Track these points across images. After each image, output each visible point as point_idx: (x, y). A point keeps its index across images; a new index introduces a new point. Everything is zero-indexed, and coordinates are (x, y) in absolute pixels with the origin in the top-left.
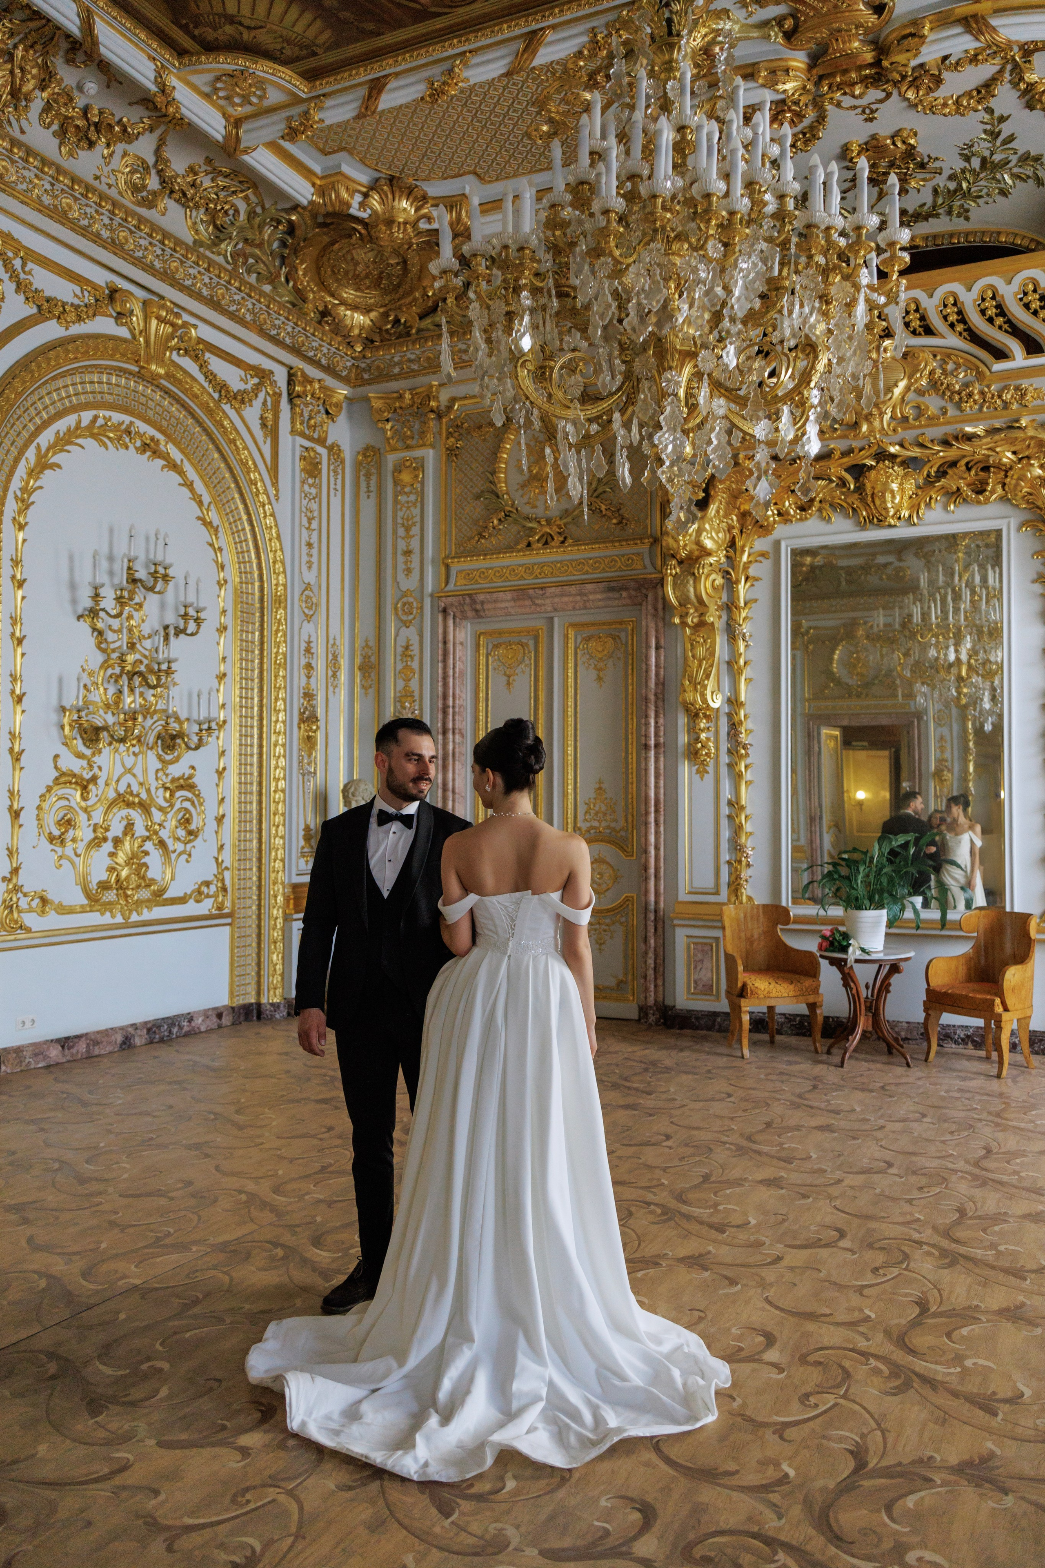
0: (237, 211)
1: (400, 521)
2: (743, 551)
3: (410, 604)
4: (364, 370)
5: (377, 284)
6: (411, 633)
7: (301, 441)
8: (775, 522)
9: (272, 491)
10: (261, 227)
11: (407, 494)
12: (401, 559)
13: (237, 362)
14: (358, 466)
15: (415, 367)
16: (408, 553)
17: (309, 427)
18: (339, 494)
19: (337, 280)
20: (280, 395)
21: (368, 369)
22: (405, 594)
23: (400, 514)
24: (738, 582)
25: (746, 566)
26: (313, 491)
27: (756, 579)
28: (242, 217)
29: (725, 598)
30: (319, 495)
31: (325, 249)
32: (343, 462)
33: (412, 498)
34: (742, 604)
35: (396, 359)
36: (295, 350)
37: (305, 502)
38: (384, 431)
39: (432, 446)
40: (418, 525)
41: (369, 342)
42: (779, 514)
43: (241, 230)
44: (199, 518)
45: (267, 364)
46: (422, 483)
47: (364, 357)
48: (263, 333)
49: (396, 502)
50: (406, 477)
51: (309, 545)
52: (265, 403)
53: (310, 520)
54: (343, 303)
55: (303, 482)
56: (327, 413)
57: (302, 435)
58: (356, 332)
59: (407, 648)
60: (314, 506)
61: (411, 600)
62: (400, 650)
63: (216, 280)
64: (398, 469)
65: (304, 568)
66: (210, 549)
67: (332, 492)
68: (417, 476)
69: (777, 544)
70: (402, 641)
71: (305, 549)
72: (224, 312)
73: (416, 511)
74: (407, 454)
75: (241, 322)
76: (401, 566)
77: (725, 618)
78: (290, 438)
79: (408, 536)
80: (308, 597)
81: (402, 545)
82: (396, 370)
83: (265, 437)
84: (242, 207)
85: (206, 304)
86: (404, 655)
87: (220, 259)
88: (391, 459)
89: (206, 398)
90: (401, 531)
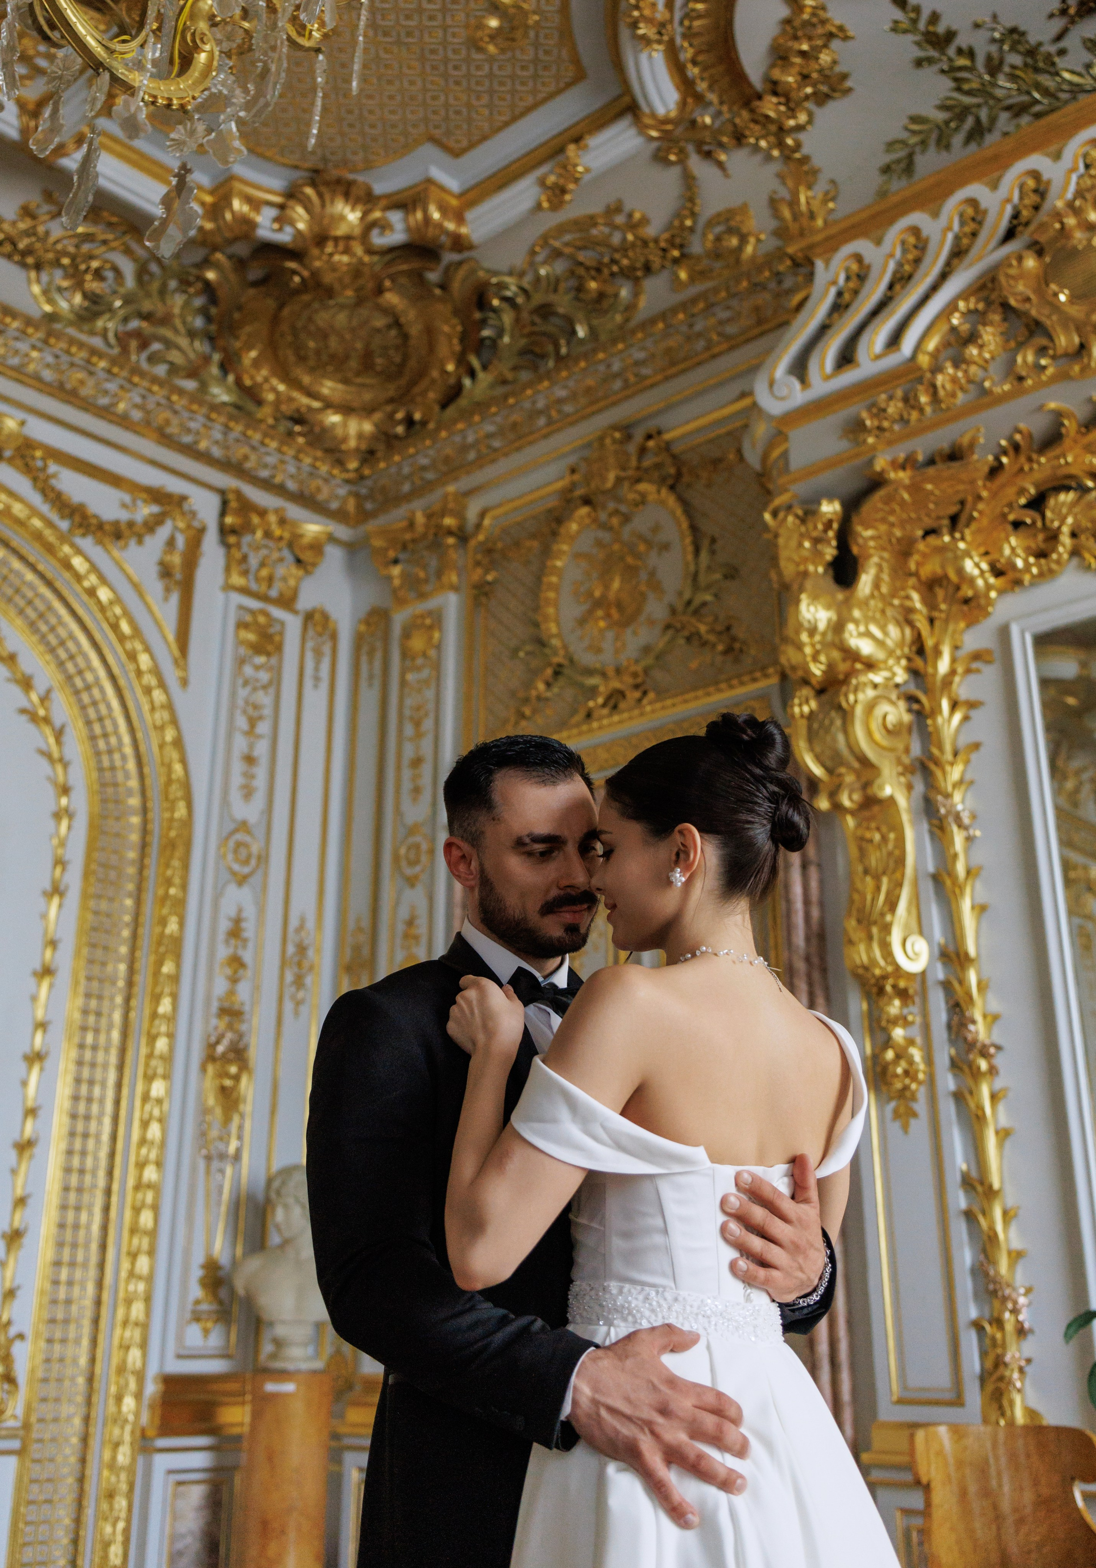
0: (116, 270)
1: (407, 712)
2: (938, 653)
3: (417, 847)
4: (366, 498)
5: (367, 364)
6: (416, 897)
7: (238, 599)
8: (989, 587)
9: (171, 675)
10: (163, 292)
11: (418, 669)
12: (407, 773)
13: (114, 480)
14: (359, 641)
15: (430, 476)
16: (417, 762)
17: (257, 579)
18: (324, 685)
19: (312, 370)
20: (202, 531)
21: (370, 497)
22: (412, 830)
23: (409, 702)
24: (936, 711)
25: (947, 681)
26: (264, 676)
27: (972, 705)
28: (130, 282)
29: (916, 749)
30: (276, 683)
31: (275, 320)
32: (334, 637)
33: (425, 673)
34: (949, 756)
35: (406, 470)
36: (226, 465)
37: (243, 693)
38: (389, 578)
39: (455, 588)
40: (432, 715)
41: (369, 455)
42: (998, 572)
43: (128, 300)
44: (23, 711)
45: (175, 485)
46: (439, 647)
47: (362, 478)
48: (165, 439)
49: (403, 683)
50: (417, 643)
51: (250, 760)
52: (171, 543)
53: (253, 722)
54: (329, 405)
55: (241, 662)
56: (299, 561)
57: (244, 591)
58: (352, 443)
59: (410, 923)
60: (265, 699)
61: (418, 839)
62: (401, 927)
63: (65, 358)
64: (407, 635)
65: (235, 796)
66: (44, 763)
67: (308, 682)
68: (431, 638)
69: (1004, 633)
70: (404, 913)
71: (238, 767)
72: (87, 406)
73: (430, 694)
74: (420, 607)
75: (123, 421)
76: (407, 785)
77: (919, 787)
78: (220, 596)
79: (419, 735)
80: (239, 845)
81: (409, 752)
82: (406, 487)
83: (168, 590)
84: (128, 268)
85: (51, 395)
86: (406, 936)
87: (97, 342)
88: (399, 618)
89: (37, 523)
90: (409, 730)
